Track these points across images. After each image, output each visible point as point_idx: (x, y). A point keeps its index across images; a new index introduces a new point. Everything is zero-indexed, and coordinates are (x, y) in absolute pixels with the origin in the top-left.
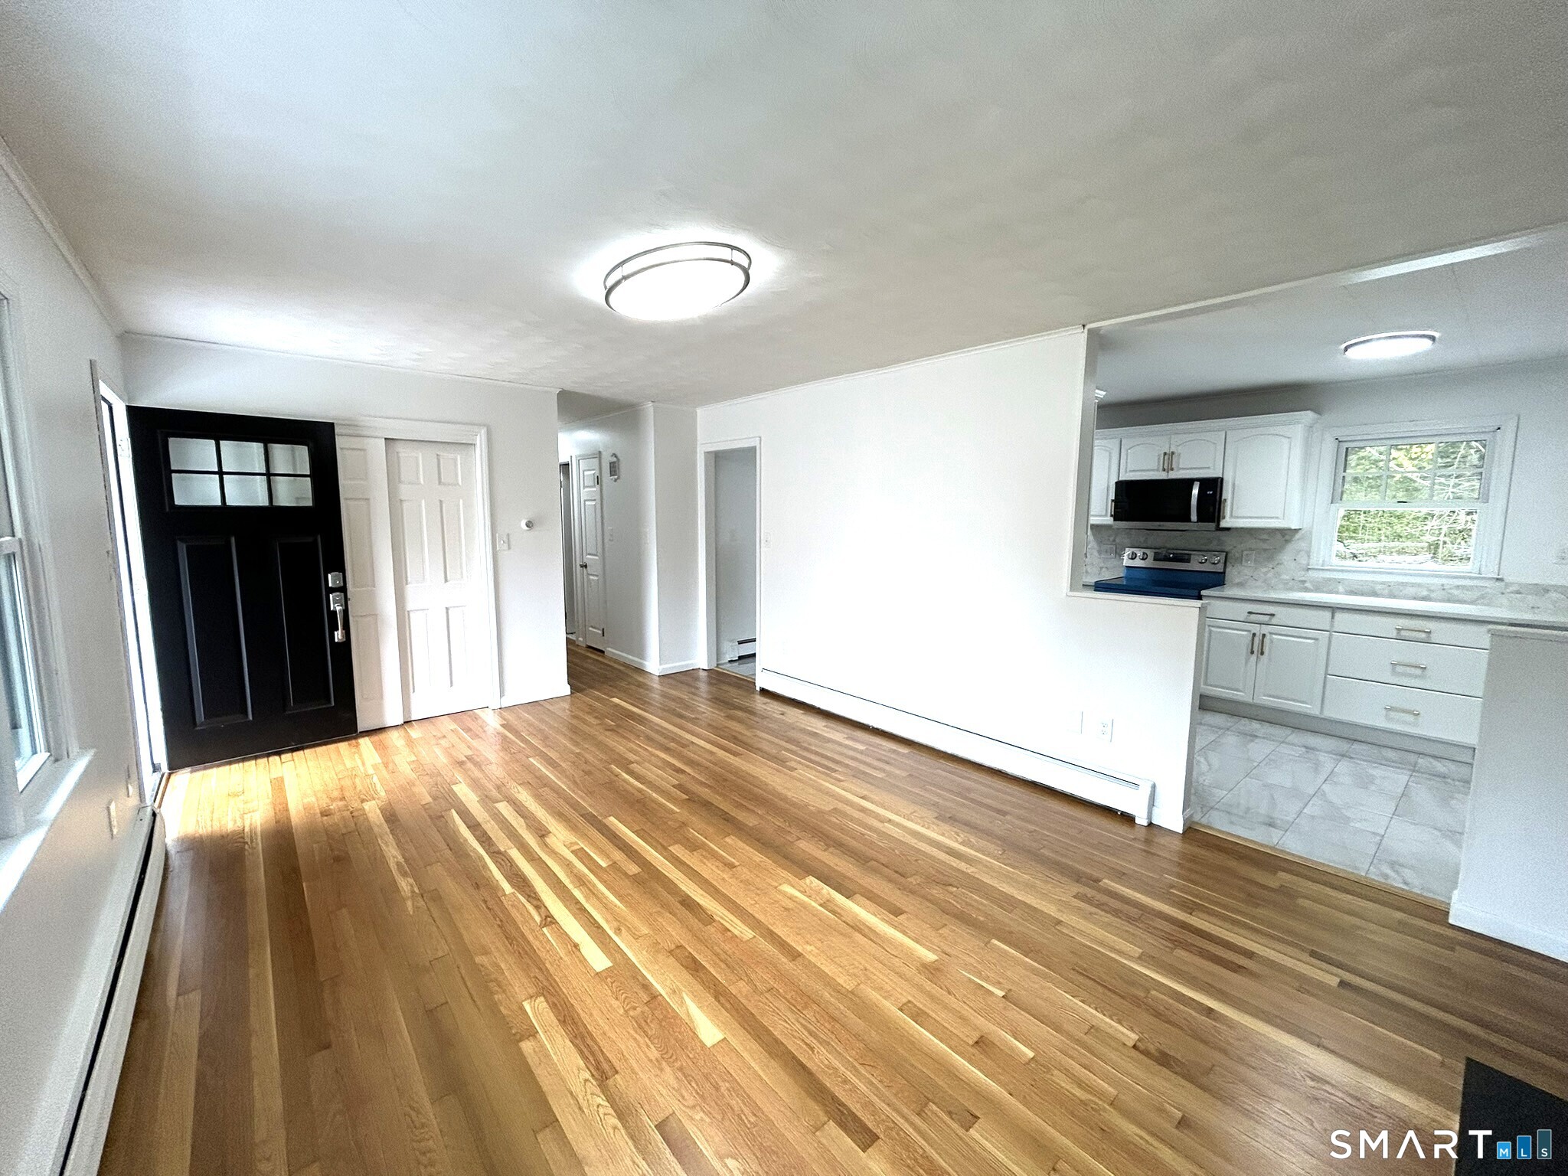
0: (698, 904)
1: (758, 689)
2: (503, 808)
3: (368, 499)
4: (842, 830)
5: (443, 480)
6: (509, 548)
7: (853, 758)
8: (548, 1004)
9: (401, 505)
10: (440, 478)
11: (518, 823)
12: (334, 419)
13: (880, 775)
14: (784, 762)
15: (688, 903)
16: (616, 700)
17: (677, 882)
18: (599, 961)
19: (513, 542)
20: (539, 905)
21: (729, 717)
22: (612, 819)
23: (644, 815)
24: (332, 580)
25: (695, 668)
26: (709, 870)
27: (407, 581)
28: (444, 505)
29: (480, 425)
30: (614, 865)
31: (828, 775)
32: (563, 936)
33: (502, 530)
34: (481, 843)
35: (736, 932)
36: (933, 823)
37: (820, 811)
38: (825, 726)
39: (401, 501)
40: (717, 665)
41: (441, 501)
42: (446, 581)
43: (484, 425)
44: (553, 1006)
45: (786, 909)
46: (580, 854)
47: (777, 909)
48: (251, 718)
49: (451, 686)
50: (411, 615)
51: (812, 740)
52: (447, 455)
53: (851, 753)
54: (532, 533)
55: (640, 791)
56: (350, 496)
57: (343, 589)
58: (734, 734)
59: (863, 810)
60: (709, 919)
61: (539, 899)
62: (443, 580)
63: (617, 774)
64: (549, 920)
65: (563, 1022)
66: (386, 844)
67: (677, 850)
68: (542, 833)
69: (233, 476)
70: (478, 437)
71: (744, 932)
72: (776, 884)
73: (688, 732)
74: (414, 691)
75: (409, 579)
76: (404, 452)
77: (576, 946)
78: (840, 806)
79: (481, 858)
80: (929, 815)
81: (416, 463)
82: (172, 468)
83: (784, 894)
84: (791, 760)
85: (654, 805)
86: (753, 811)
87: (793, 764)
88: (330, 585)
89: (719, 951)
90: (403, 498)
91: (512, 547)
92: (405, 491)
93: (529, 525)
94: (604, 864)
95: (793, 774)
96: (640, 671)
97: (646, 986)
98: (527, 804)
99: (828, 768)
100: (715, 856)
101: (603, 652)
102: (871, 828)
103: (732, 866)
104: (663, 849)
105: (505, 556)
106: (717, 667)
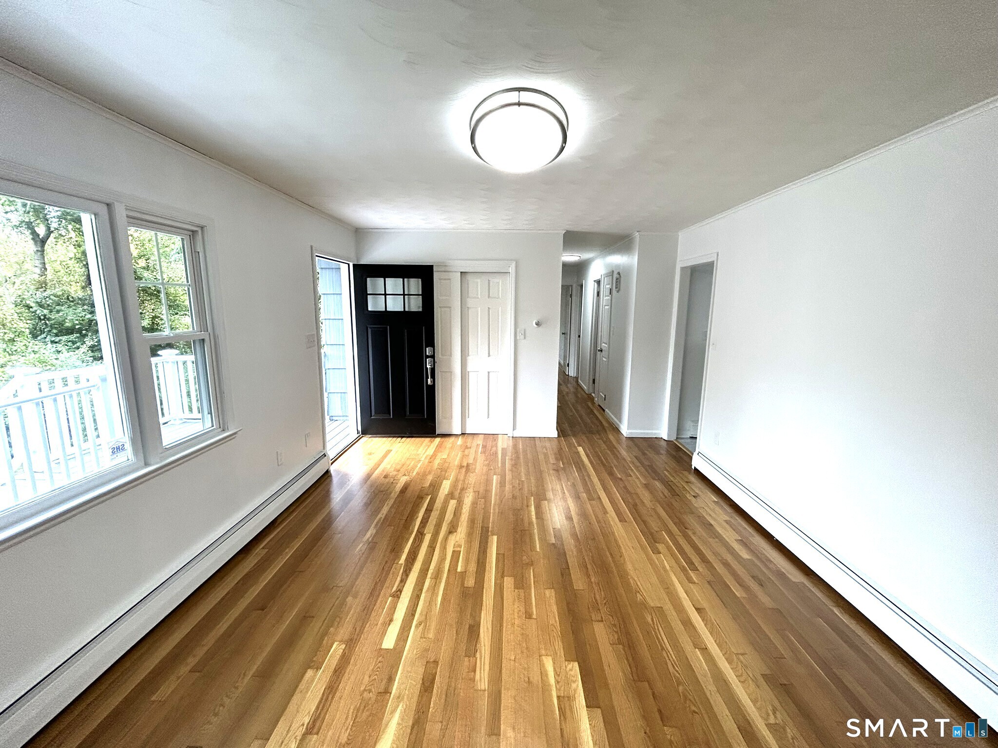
0: (479, 635)
1: (693, 467)
2: (453, 503)
3: (451, 307)
4: (647, 634)
5: (491, 295)
6: (525, 338)
7: (726, 564)
8: (343, 651)
9: (468, 310)
10: (489, 295)
11: (449, 516)
12: (432, 263)
13: (739, 593)
14: (656, 542)
15: (474, 631)
16: (580, 449)
17: (484, 608)
18: (389, 642)
19: (528, 335)
20: (403, 581)
21: (647, 486)
22: (495, 538)
23: (515, 543)
24: (428, 351)
25: (658, 437)
26: (512, 608)
27: (468, 354)
28: (490, 310)
29: (511, 260)
30: (463, 574)
31: (683, 570)
32: (393, 608)
33: (521, 326)
34: (421, 522)
35: (477, 677)
36: (755, 681)
37: (644, 605)
38: (726, 521)
39: (468, 308)
40: (677, 438)
41: (489, 308)
42: (489, 356)
43: (514, 260)
44: (343, 655)
45: (529, 682)
46: (456, 554)
47: (522, 676)
48: (392, 417)
49: (488, 417)
50: (470, 374)
51: (699, 529)
52: (495, 280)
53: (729, 558)
54: (540, 329)
55: (530, 523)
56: (442, 306)
57: (433, 357)
58: (637, 501)
59: (687, 623)
60: (472, 650)
61: (407, 576)
62: (487, 355)
63: (529, 505)
64: (397, 595)
65: (335, 671)
66: (387, 505)
67: (509, 582)
68: (452, 530)
69: (391, 296)
70: (511, 268)
71: (483, 679)
72: (543, 652)
73: (605, 489)
74: (468, 417)
75: (470, 354)
76: (471, 280)
77: (391, 620)
78: (668, 607)
79: (412, 532)
80: (757, 665)
81: (476, 285)
82: (368, 293)
83: (542, 666)
84: (664, 542)
85: (528, 540)
86: (588, 576)
87: (661, 547)
88: (427, 354)
89: (453, 684)
90: (469, 306)
91: (527, 338)
92: (470, 302)
93: (538, 324)
94: (459, 569)
95: (654, 556)
96: (617, 430)
97: (391, 680)
98: (464, 506)
99: (690, 563)
100: (527, 601)
101: (604, 410)
102: (676, 645)
103: (529, 616)
104: (501, 575)
105: (522, 343)
106: (676, 440)
